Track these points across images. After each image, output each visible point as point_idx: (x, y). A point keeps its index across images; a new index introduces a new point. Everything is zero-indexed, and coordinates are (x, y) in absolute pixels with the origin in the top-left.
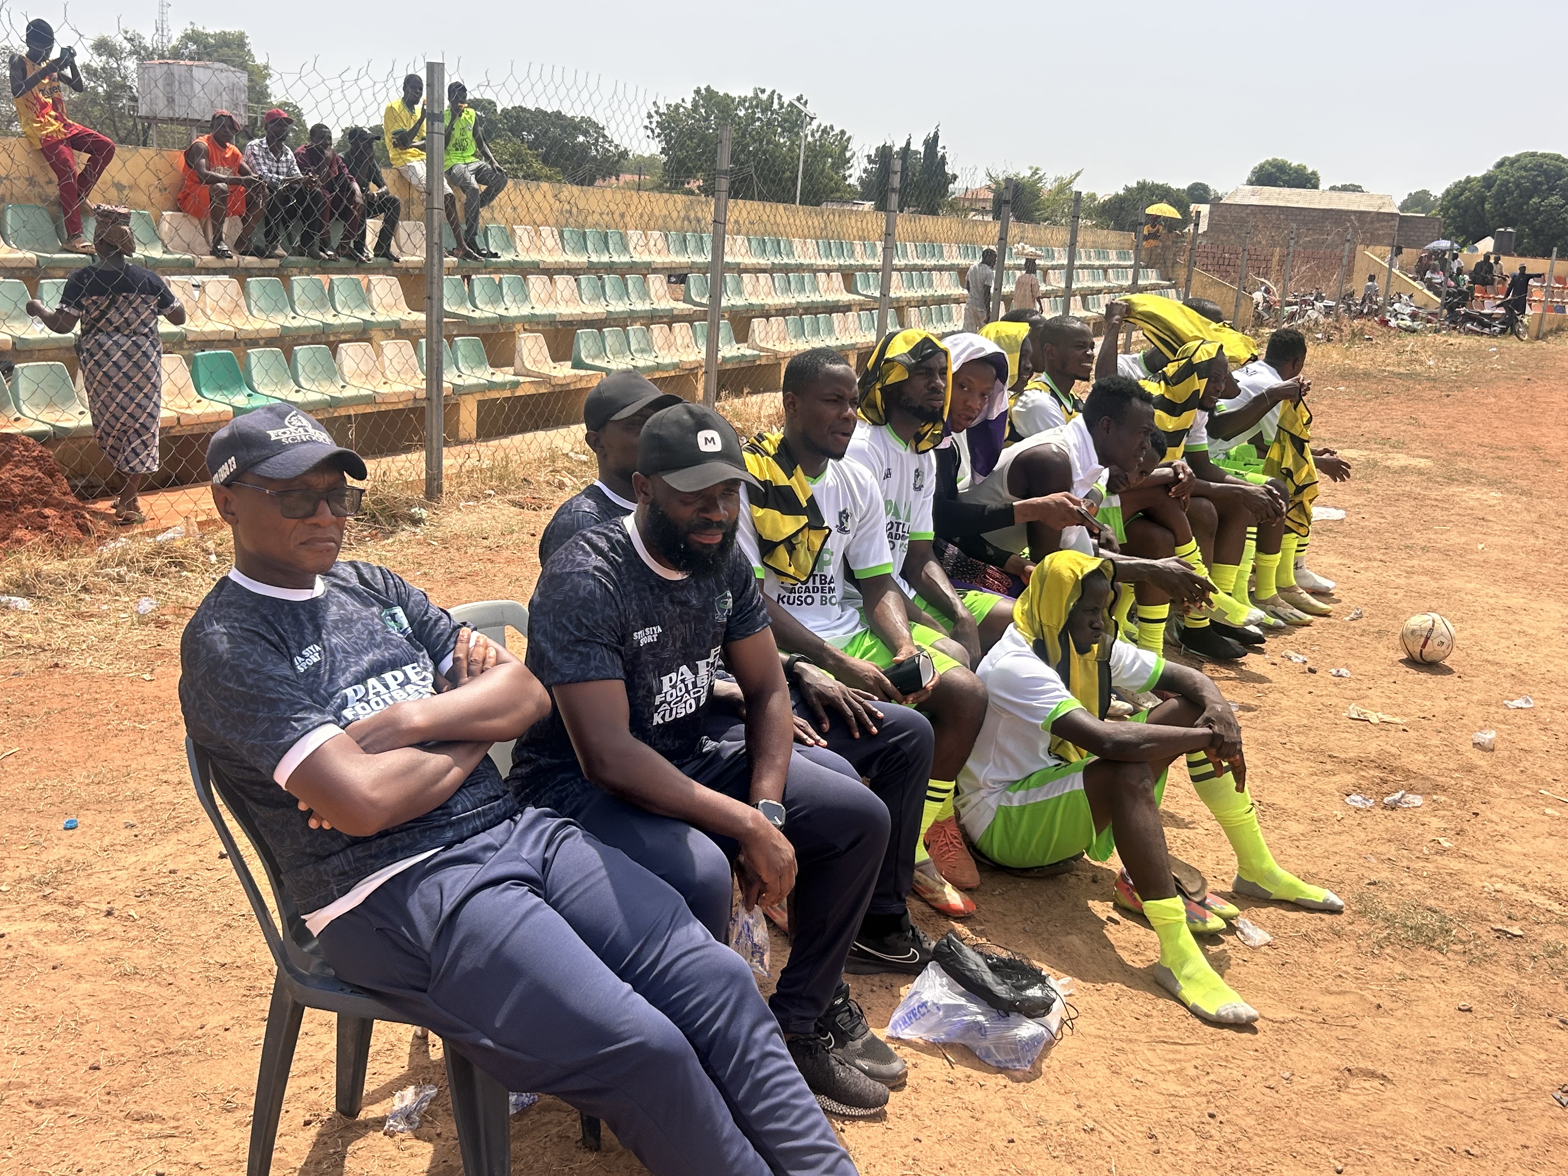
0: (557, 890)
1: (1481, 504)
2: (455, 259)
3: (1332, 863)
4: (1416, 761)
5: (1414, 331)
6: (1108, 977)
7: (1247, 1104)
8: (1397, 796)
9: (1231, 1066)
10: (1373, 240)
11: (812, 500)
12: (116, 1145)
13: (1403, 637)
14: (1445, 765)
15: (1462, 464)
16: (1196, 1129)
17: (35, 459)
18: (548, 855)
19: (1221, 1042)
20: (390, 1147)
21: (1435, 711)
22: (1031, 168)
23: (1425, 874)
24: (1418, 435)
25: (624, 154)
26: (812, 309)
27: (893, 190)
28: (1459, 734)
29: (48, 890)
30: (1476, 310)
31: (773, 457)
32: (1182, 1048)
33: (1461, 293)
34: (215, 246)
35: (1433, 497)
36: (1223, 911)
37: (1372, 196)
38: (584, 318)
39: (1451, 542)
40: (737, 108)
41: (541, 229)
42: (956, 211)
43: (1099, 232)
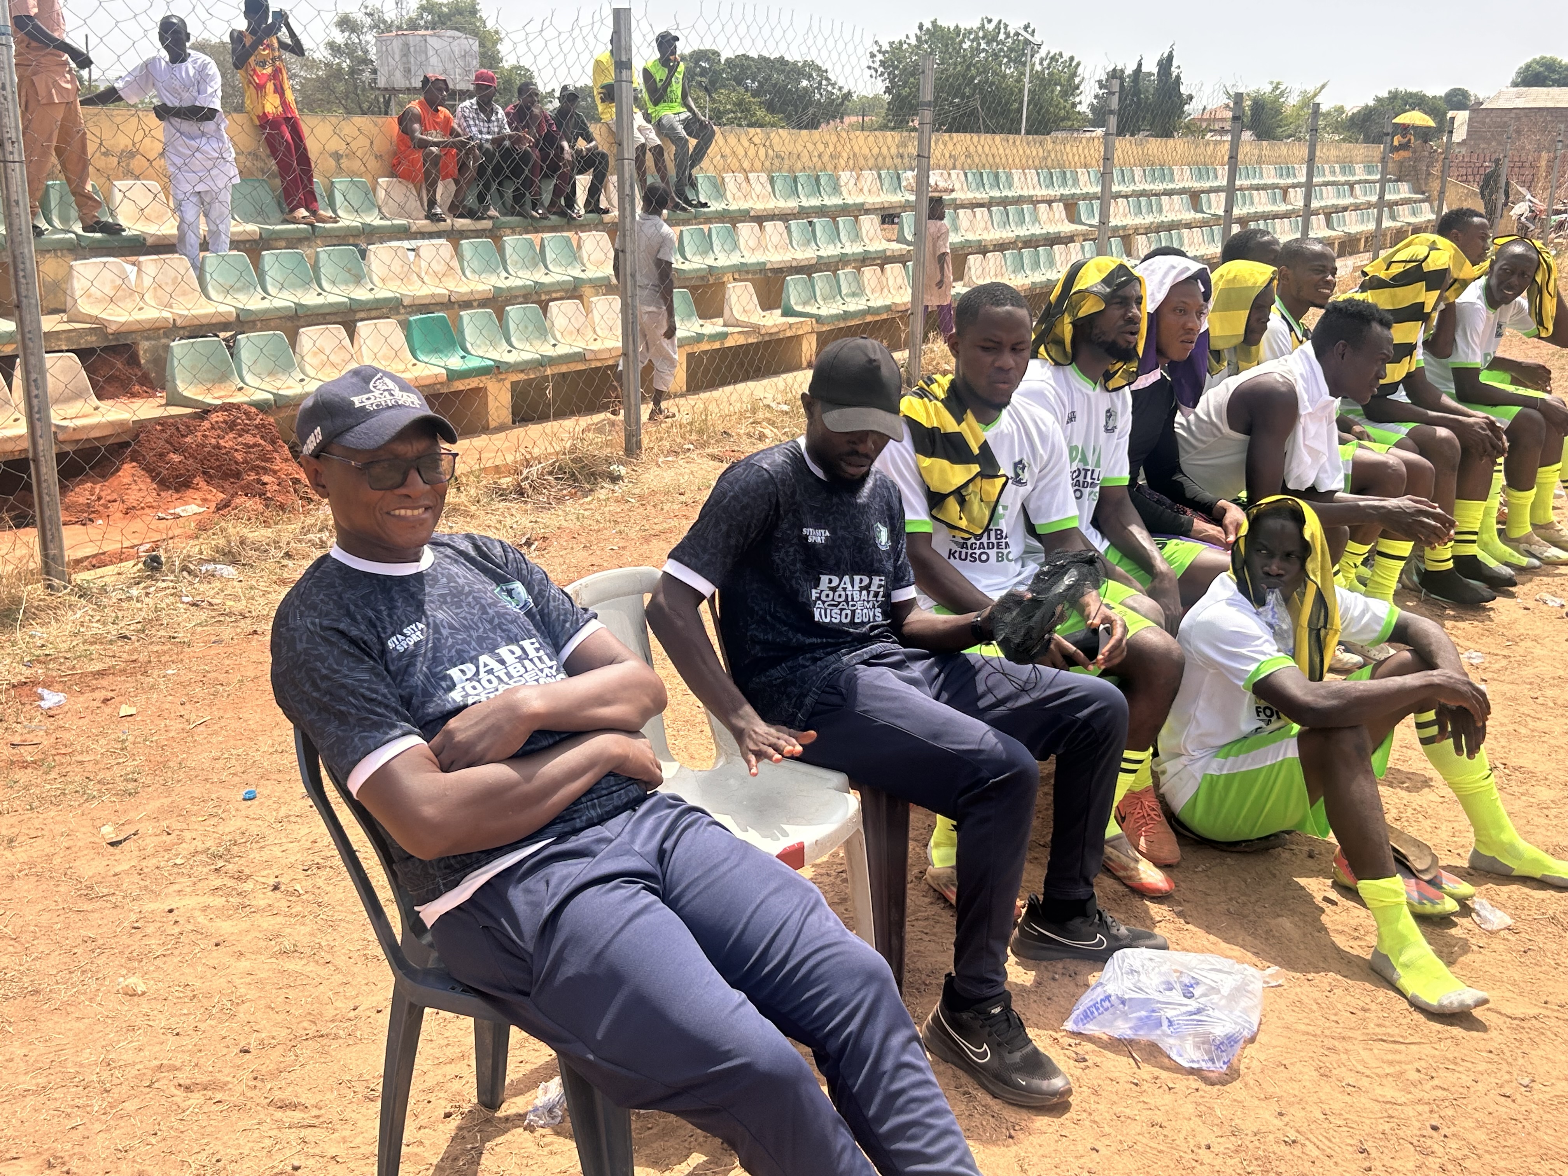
0: (677, 885)
6: (1322, 965)
7: (1477, 1115)
9: (1460, 1069)
11: (985, 447)
12: (256, 1134)
16: (1416, 1143)
17: (256, 426)
18: (668, 845)
19: (1449, 1040)
20: (529, 1144)
22: (1271, 82)
25: (848, 96)
26: (1031, 243)
27: (1111, 112)
29: (220, 863)
31: (942, 401)
32: (1403, 1047)
34: (430, 209)
36: (1456, 891)
38: (794, 264)
40: (962, 41)
41: (751, 176)
42: (1192, 133)
43: (1345, 145)
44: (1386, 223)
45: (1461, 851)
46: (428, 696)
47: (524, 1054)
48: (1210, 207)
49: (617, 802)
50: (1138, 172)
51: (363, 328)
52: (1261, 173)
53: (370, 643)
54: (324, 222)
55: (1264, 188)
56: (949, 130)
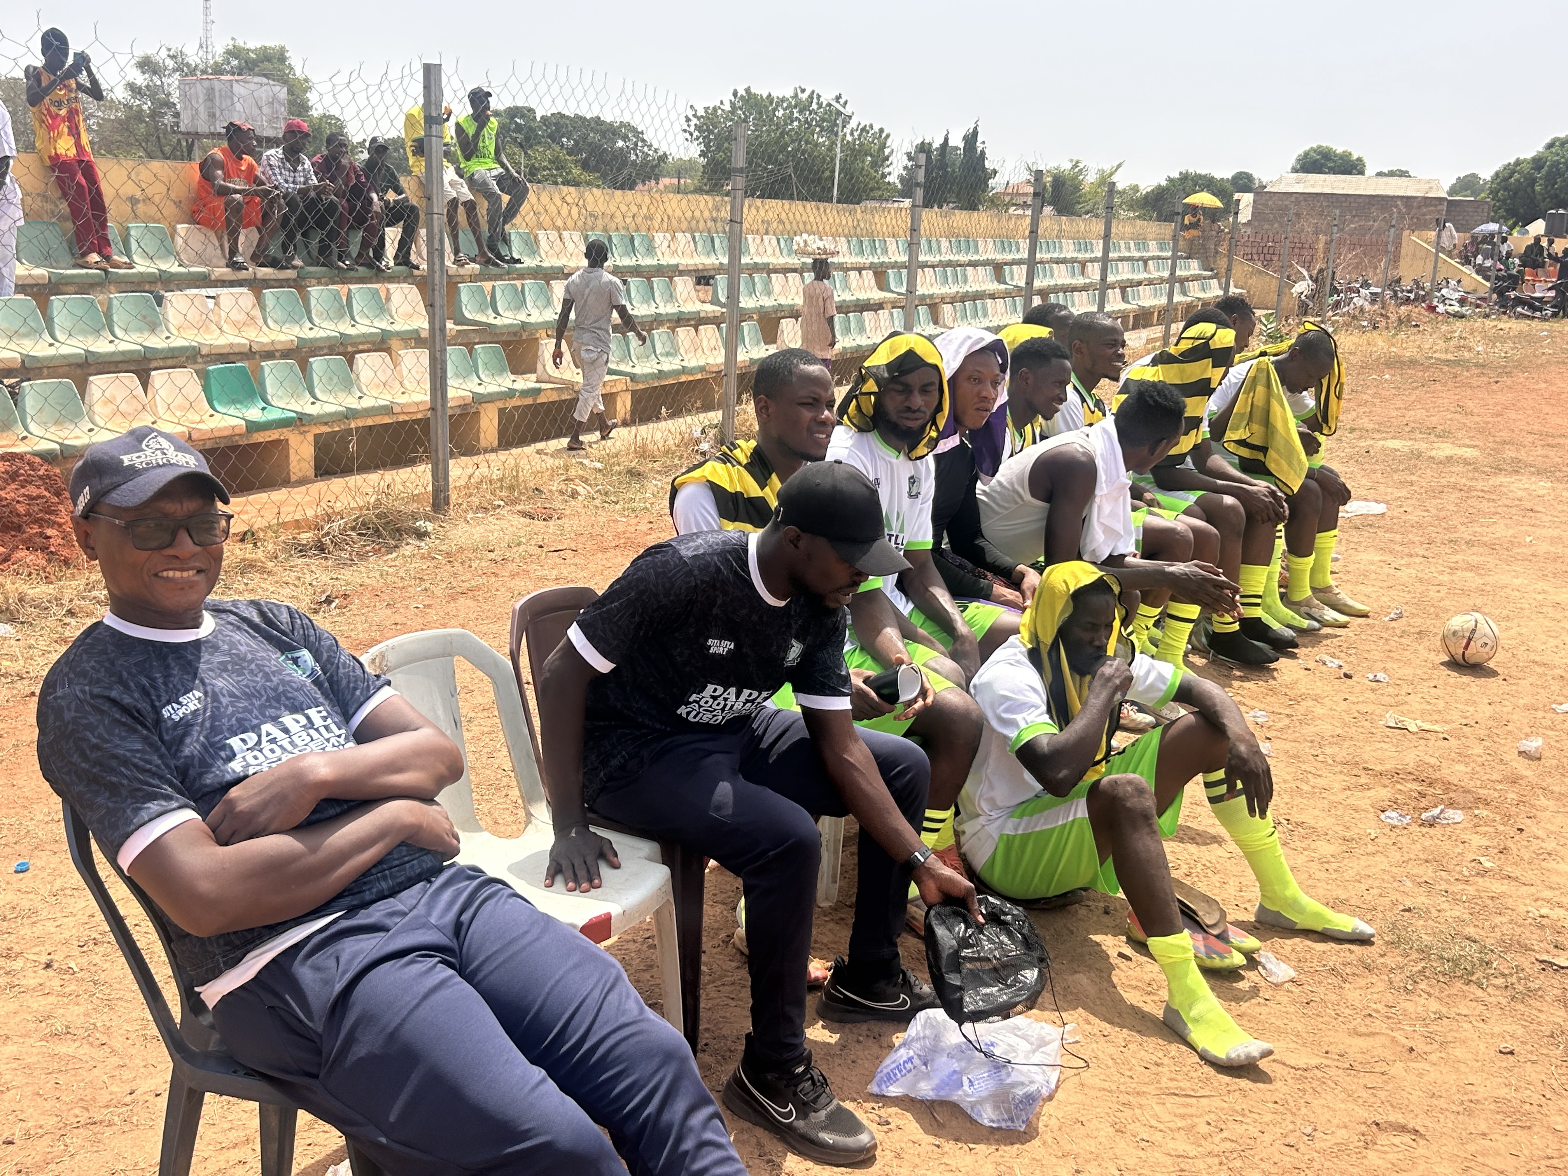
0: (475, 959)
1: (1530, 495)
2: (478, 266)
3: (1363, 887)
4: (1457, 772)
5: (1462, 316)
6: (1117, 1020)
7: (1263, 1165)
8: (1436, 811)
9: (1248, 1121)
10: (1419, 225)
13: (1444, 638)
14: (1488, 776)
15: (1510, 453)
17: (41, 478)
18: (465, 917)
19: (1237, 1093)
21: (1479, 717)
22: (1071, 161)
23: (1464, 898)
24: (1464, 424)
25: (664, 158)
27: (918, 185)
28: (1503, 742)
30: (1526, 293)
31: (745, 467)
32: (1194, 1100)
33: (1511, 276)
34: (231, 258)
35: (1479, 487)
36: (1242, 945)
37: (1419, 181)
39: (1498, 535)
40: (775, 110)
41: (565, 234)
42: (997, 206)
43: (1139, 223)
44: (1178, 298)
45: (1247, 905)
46: (205, 766)
47: (313, 1136)
48: (1012, 279)
49: (410, 873)
50: (944, 243)
51: (158, 377)
52: (1061, 248)
53: (144, 712)
54: (119, 267)
55: (1064, 261)
56: (761, 197)
